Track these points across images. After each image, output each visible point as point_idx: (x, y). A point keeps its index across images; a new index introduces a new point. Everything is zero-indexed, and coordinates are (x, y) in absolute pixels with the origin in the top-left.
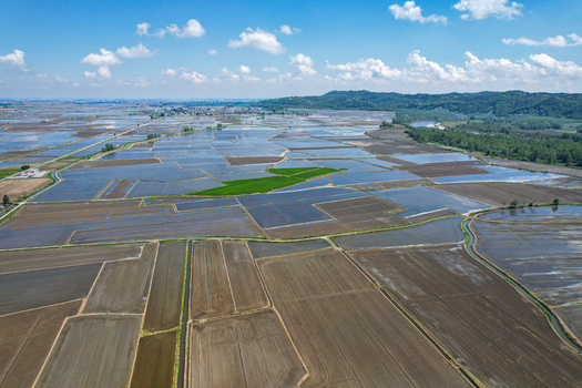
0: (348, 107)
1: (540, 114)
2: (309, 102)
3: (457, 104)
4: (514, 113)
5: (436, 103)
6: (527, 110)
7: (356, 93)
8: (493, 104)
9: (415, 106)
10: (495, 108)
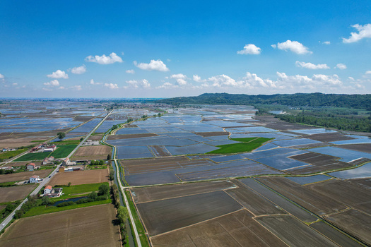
0: (218, 103)
1: (337, 106)
2: (192, 100)
3: (286, 101)
4: (322, 105)
5: (273, 100)
6: (329, 104)
7: (220, 94)
8: (308, 101)
9: (260, 102)
10: (310, 103)
